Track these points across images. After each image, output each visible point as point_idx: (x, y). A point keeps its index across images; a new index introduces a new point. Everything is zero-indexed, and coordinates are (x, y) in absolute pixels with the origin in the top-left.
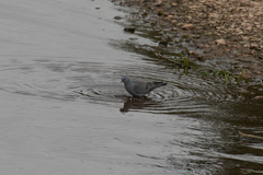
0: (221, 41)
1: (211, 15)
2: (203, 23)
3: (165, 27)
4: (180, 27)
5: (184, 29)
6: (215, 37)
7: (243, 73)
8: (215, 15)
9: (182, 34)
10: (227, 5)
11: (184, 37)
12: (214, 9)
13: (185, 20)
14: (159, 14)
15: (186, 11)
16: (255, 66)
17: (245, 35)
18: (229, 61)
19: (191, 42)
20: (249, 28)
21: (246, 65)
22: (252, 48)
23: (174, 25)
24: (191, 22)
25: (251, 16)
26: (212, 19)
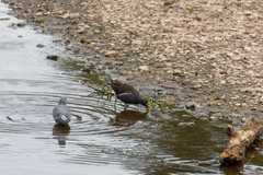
0: (144, 68)
1: (134, 42)
2: (126, 49)
3: (88, 54)
4: (102, 54)
5: (107, 56)
6: (138, 63)
7: (167, 100)
8: (138, 41)
9: (105, 60)
10: (150, 31)
11: (107, 64)
12: (137, 36)
13: (108, 47)
14: (82, 42)
15: (109, 38)
16: (178, 92)
17: (168, 61)
18: (152, 88)
19: (114, 70)
20: (173, 54)
21: (170, 91)
22: (175, 74)
23: (97, 52)
24: (114, 49)
25: (174, 42)
26: (135, 45)
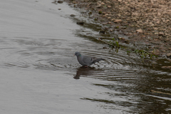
0: (140, 31)
1: (133, 14)
2: (128, 19)
3: (104, 21)
4: (113, 21)
5: (116, 23)
6: (136, 28)
7: (154, 51)
8: (136, 14)
9: (114, 26)
10: (144, 7)
11: (116, 28)
12: (135, 10)
13: (116, 17)
14: (100, 13)
15: (117, 11)
16: (162, 47)
17: (155, 27)
18: (145, 43)
19: (120, 32)
20: (158, 22)
21: (156, 46)
22: (160, 35)
23: (110, 20)
24: (120, 18)
25: (159, 14)
26: (134, 16)
